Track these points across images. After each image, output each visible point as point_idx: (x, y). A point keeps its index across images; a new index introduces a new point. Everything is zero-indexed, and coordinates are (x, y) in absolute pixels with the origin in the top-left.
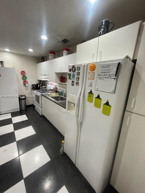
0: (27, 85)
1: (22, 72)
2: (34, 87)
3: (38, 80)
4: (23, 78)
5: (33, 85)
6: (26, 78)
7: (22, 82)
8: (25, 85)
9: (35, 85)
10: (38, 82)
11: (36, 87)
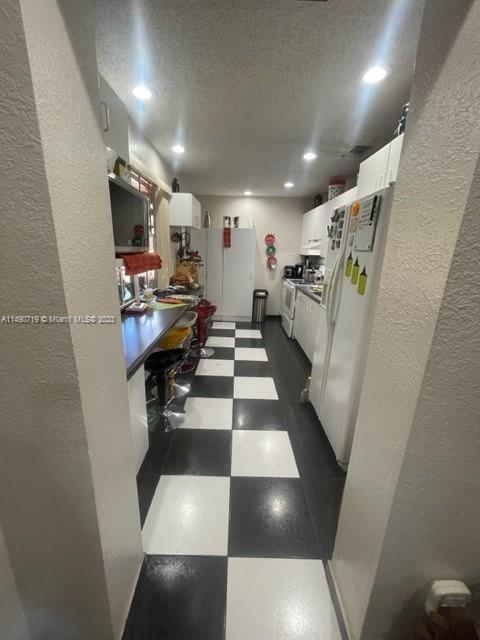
0: (273, 266)
1: (269, 236)
2: (287, 273)
3: (302, 256)
4: (268, 250)
5: (286, 267)
6: (274, 249)
7: (265, 259)
8: (269, 266)
9: (292, 268)
10: (299, 262)
11: (293, 273)
